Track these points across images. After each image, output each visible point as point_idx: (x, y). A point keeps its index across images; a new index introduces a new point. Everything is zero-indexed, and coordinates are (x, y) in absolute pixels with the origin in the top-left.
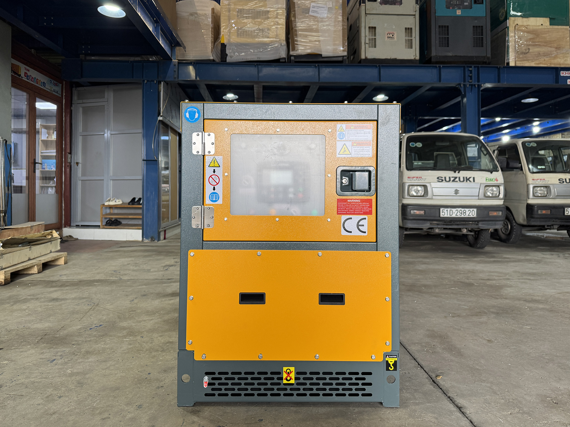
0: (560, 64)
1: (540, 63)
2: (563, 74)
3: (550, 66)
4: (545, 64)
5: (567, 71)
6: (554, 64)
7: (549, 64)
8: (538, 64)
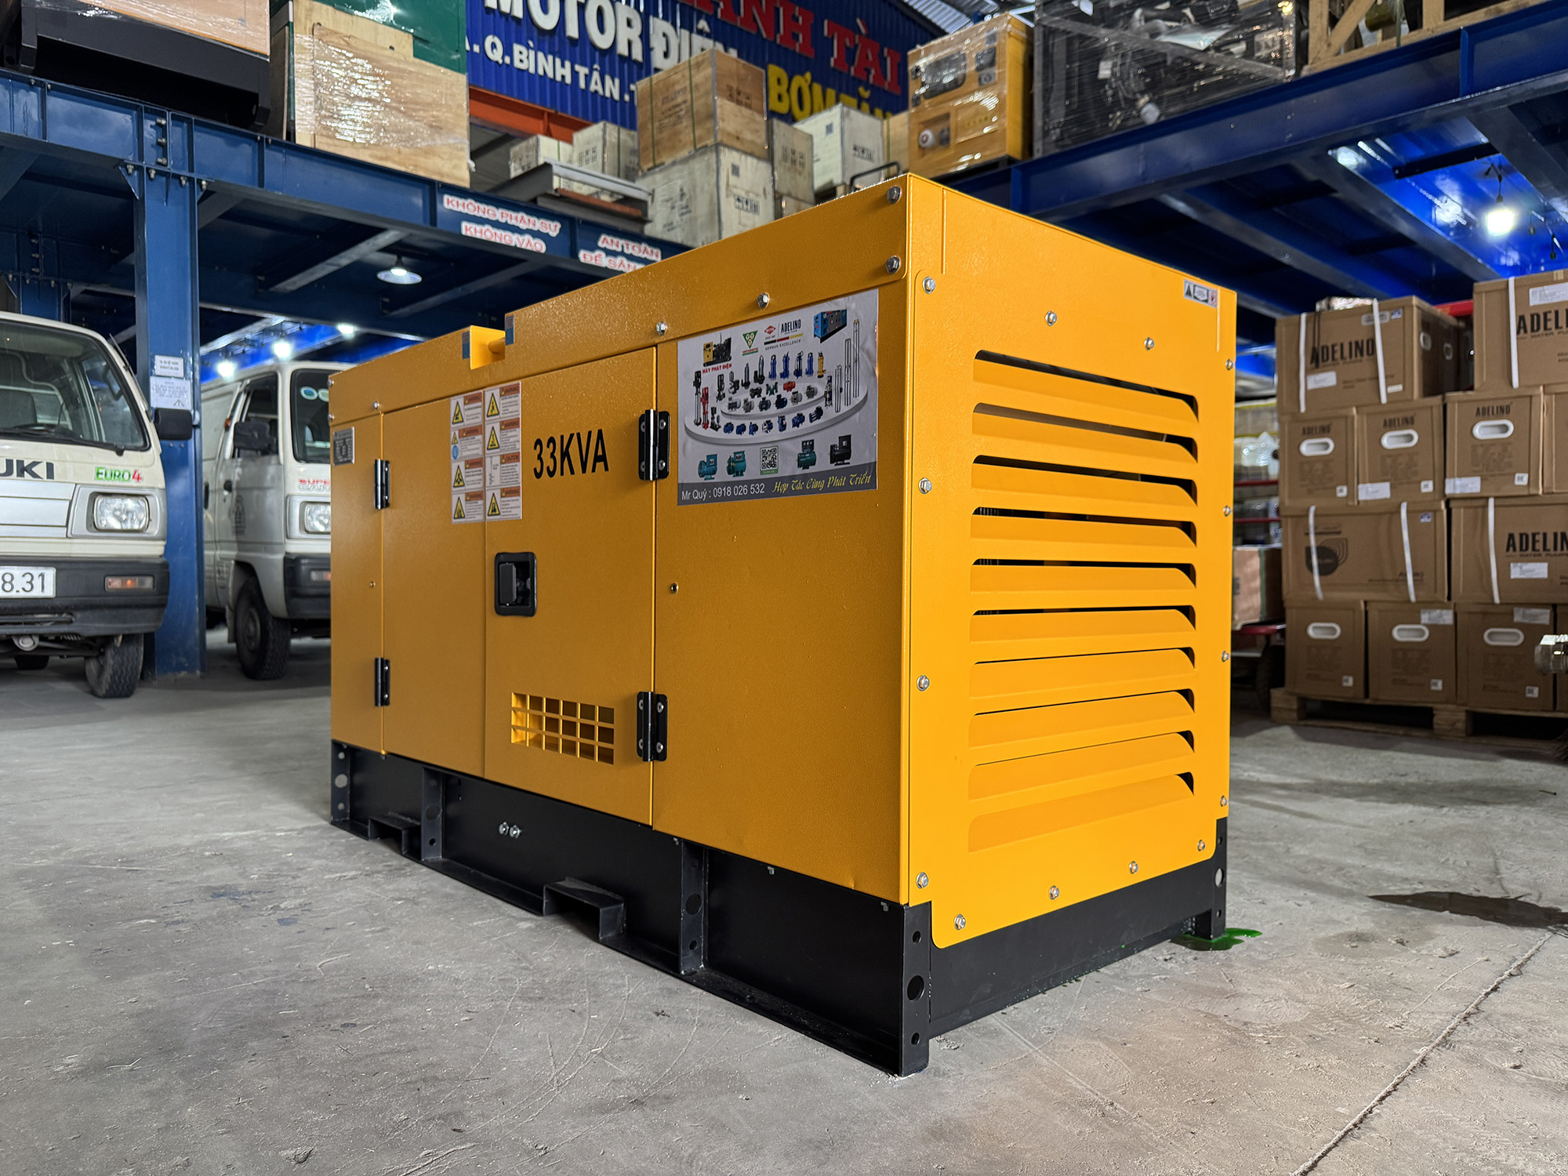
0: (442, 175)
1: (386, 159)
2: (450, 203)
3: (414, 172)
4: (399, 163)
5: (461, 197)
6: (426, 170)
7: (411, 167)
8: (381, 159)
